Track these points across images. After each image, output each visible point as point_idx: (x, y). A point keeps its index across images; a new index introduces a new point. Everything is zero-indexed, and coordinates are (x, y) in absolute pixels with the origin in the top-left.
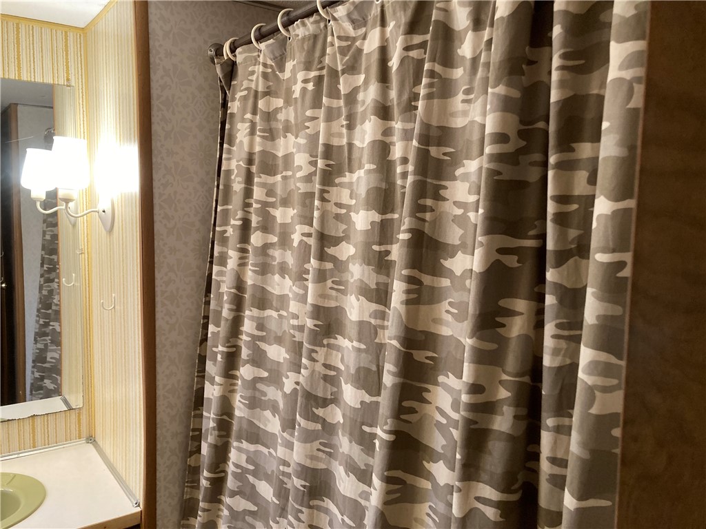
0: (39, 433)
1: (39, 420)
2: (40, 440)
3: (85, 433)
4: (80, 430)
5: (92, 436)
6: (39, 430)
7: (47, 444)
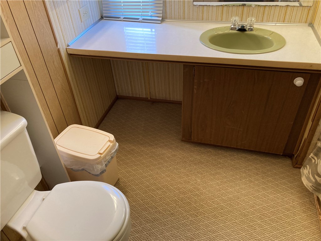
0: (288, 16)
1: (289, 8)
2: (287, 19)
3: (309, 21)
4: (307, 19)
5: (312, 23)
6: (288, 14)
7: (290, 22)
